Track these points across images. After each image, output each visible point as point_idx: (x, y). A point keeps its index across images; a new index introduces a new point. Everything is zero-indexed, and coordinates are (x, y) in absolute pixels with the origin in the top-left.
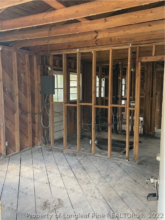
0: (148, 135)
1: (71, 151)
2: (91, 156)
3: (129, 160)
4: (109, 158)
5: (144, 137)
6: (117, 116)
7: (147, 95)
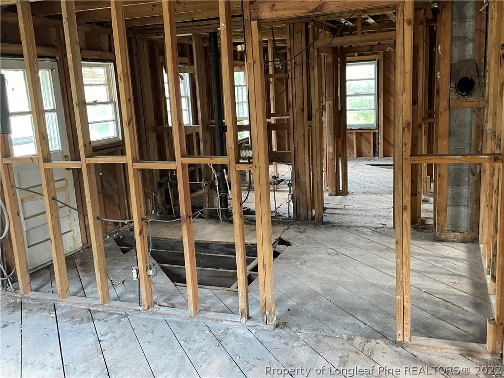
0: (306, 219)
1: (81, 304)
2: (141, 316)
3: (249, 318)
4: (192, 315)
5: (297, 224)
6: (226, 177)
7: (296, 113)
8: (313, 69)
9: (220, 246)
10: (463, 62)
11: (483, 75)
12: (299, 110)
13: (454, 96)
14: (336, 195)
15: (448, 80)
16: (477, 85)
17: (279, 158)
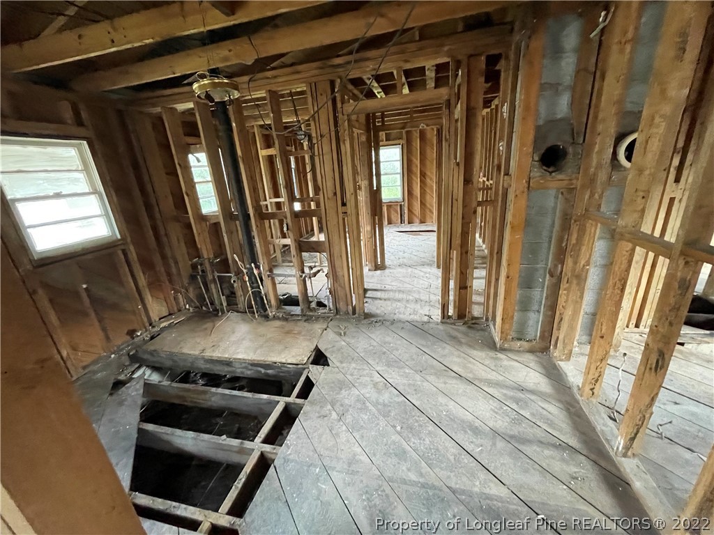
0: (347, 313)
5: (337, 318)
6: (256, 272)
7: (328, 198)
8: (344, 143)
9: (244, 365)
10: (552, 123)
11: (581, 142)
12: (331, 194)
13: (537, 173)
14: (375, 270)
15: (531, 150)
16: (570, 157)
17: (313, 248)
